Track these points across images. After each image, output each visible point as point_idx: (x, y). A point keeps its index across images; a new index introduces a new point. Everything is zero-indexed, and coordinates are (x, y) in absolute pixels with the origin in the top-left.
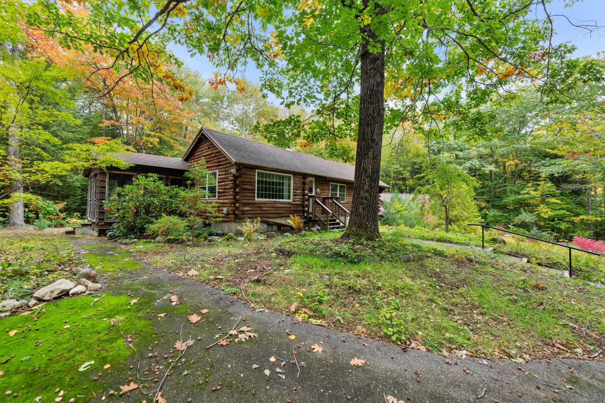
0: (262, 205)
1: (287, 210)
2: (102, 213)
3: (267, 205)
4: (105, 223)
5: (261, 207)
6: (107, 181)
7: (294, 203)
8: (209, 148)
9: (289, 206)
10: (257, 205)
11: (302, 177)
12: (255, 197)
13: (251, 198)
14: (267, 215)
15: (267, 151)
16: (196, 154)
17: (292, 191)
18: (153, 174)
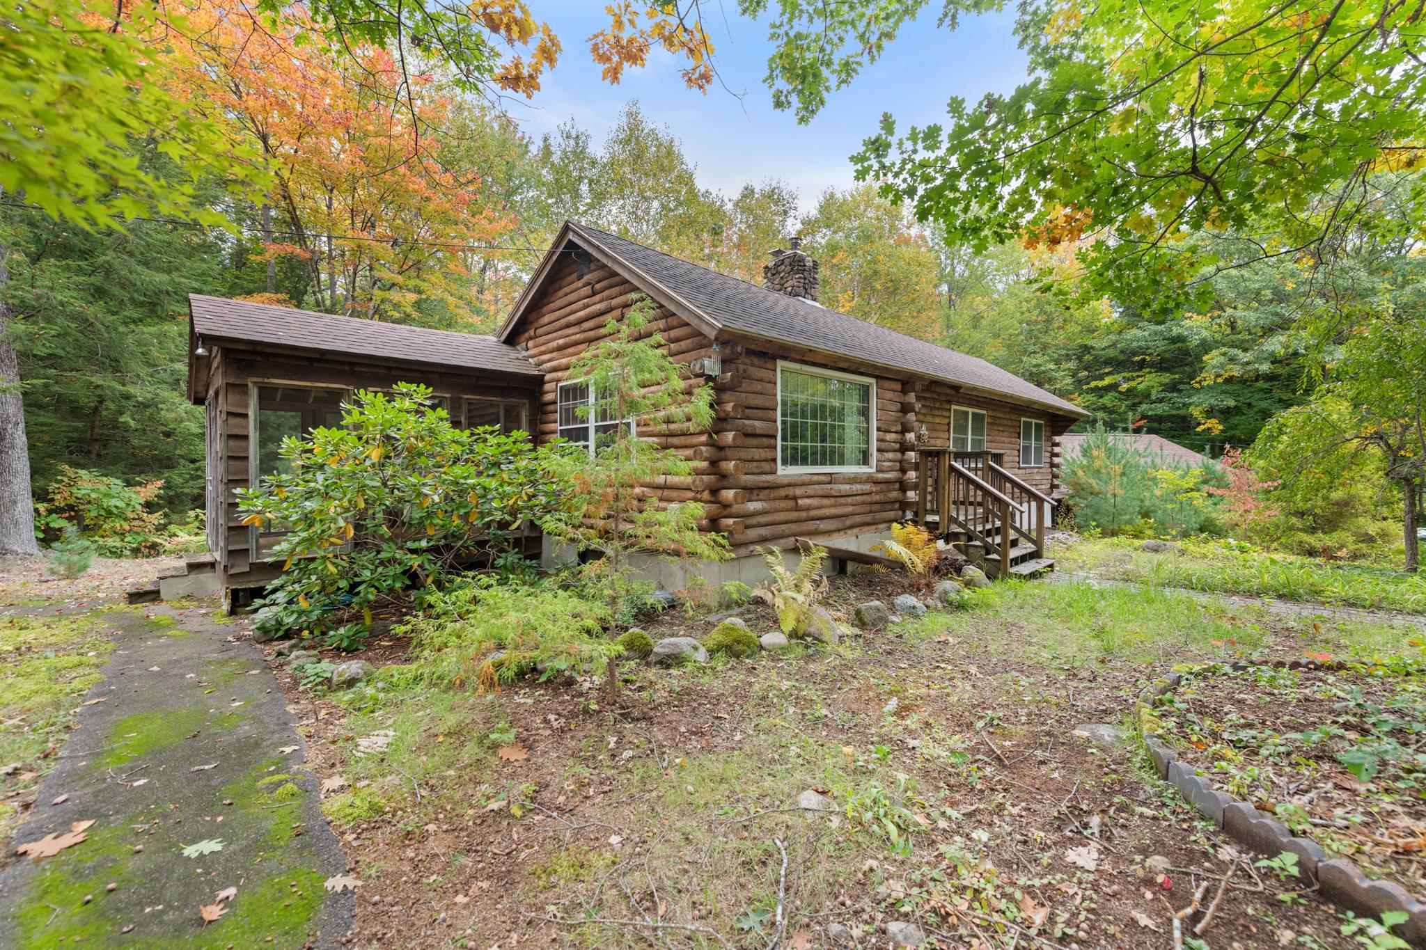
0: (799, 491)
1: (862, 503)
2: (238, 530)
3: (811, 490)
4: (252, 565)
5: (795, 498)
6: (251, 413)
7: (880, 475)
8: (594, 293)
9: (867, 487)
10: (783, 492)
11: (898, 386)
12: (774, 460)
13: (766, 466)
14: (812, 525)
15: (768, 310)
16: (546, 319)
17: (874, 435)
18: (414, 387)
